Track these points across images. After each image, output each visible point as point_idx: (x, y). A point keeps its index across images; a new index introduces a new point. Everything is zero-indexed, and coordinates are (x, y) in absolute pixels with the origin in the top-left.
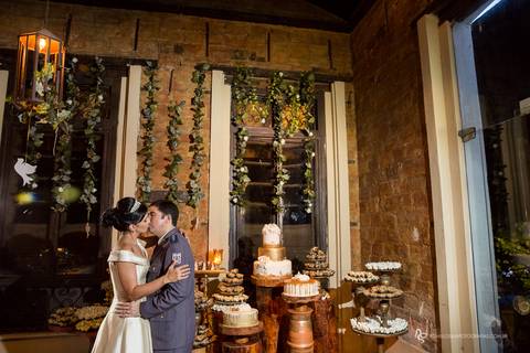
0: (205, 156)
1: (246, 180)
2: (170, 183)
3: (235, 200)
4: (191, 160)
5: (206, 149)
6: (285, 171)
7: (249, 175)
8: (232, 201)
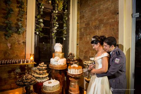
0: (24, 11)
1: (42, 25)
2: (6, 22)
3: (38, 33)
4: (17, 12)
5: (25, 9)
6: (57, 23)
7: (43, 23)
8: (35, 33)
